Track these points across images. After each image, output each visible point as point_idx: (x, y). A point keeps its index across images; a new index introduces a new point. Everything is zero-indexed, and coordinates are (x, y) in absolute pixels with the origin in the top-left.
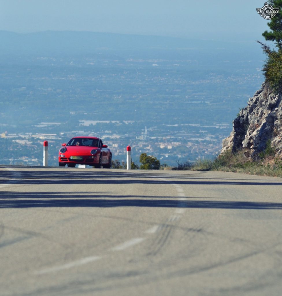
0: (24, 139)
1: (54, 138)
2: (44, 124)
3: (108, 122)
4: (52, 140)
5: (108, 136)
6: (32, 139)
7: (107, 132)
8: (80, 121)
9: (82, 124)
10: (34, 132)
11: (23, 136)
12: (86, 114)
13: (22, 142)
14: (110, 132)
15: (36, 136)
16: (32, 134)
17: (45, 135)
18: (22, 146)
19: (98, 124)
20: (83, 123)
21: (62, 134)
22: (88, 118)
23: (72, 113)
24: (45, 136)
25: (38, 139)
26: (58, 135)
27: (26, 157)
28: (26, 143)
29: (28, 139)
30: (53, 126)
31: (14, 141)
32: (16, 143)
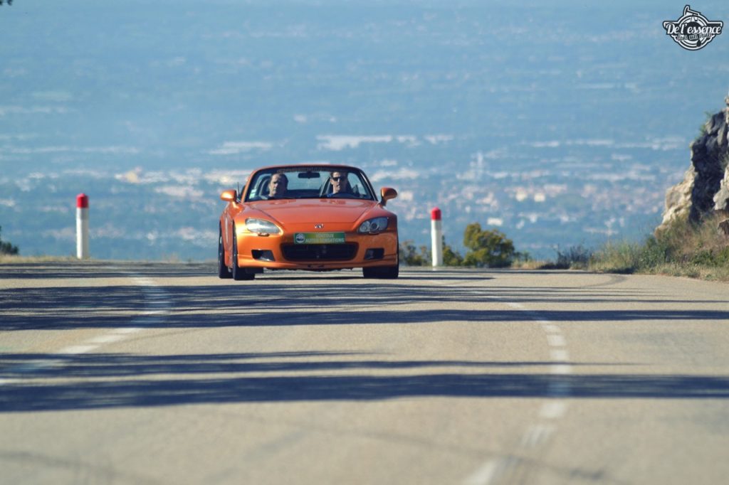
0: (185, 184)
3: (387, 139)
5: (388, 174)
6: (203, 185)
7: (386, 163)
8: (319, 137)
9: (326, 145)
10: (207, 168)
11: (180, 178)
12: (333, 120)
13: (179, 192)
14: (394, 163)
15: (213, 177)
16: (203, 173)
17: (235, 173)
18: (177, 203)
19: (363, 145)
20: (327, 142)
22: (340, 131)
23: (301, 118)
24: (233, 176)
25: (217, 185)
27: (191, 230)
28: (188, 195)
29: (194, 186)
30: (254, 151)
31: (158, 190)
32: (163, 195)
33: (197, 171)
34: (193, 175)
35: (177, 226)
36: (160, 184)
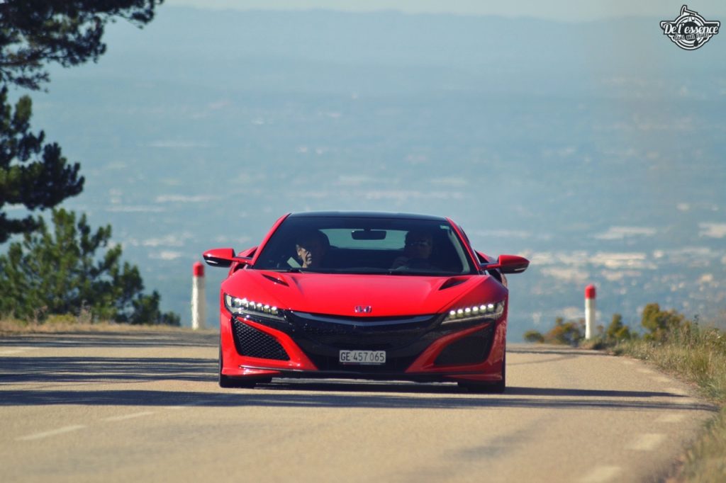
0: (571, 266)
1: (639, 265)
2: (615, 233)
4: (635, 269)
6: (590, 267)
8: (701, 225)
9: (706, 233)
10: (594, 249)
11: (566, 259)
12: (715, 208)
13: (566, 274)
15: (598, 260)
16: (589, 256)
17: (619, 257)
18: (563, 284)
20: (708, 229)
21: (658, 254)
22: (722, 219)
23: (683, 207)
25: (603, 267)
26: (650, 257)
28: (573, 277)
29: (581, 268)
30: (638, 237)
31: (545, 272)
32: (551, 277)
33: (584, 254)
34: (579, 258)
35: (562, 305)
36: (547, 266)
